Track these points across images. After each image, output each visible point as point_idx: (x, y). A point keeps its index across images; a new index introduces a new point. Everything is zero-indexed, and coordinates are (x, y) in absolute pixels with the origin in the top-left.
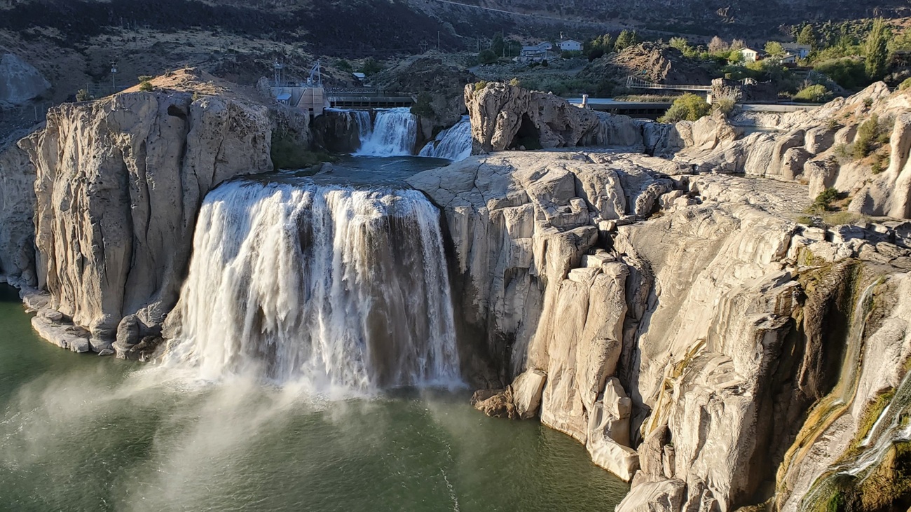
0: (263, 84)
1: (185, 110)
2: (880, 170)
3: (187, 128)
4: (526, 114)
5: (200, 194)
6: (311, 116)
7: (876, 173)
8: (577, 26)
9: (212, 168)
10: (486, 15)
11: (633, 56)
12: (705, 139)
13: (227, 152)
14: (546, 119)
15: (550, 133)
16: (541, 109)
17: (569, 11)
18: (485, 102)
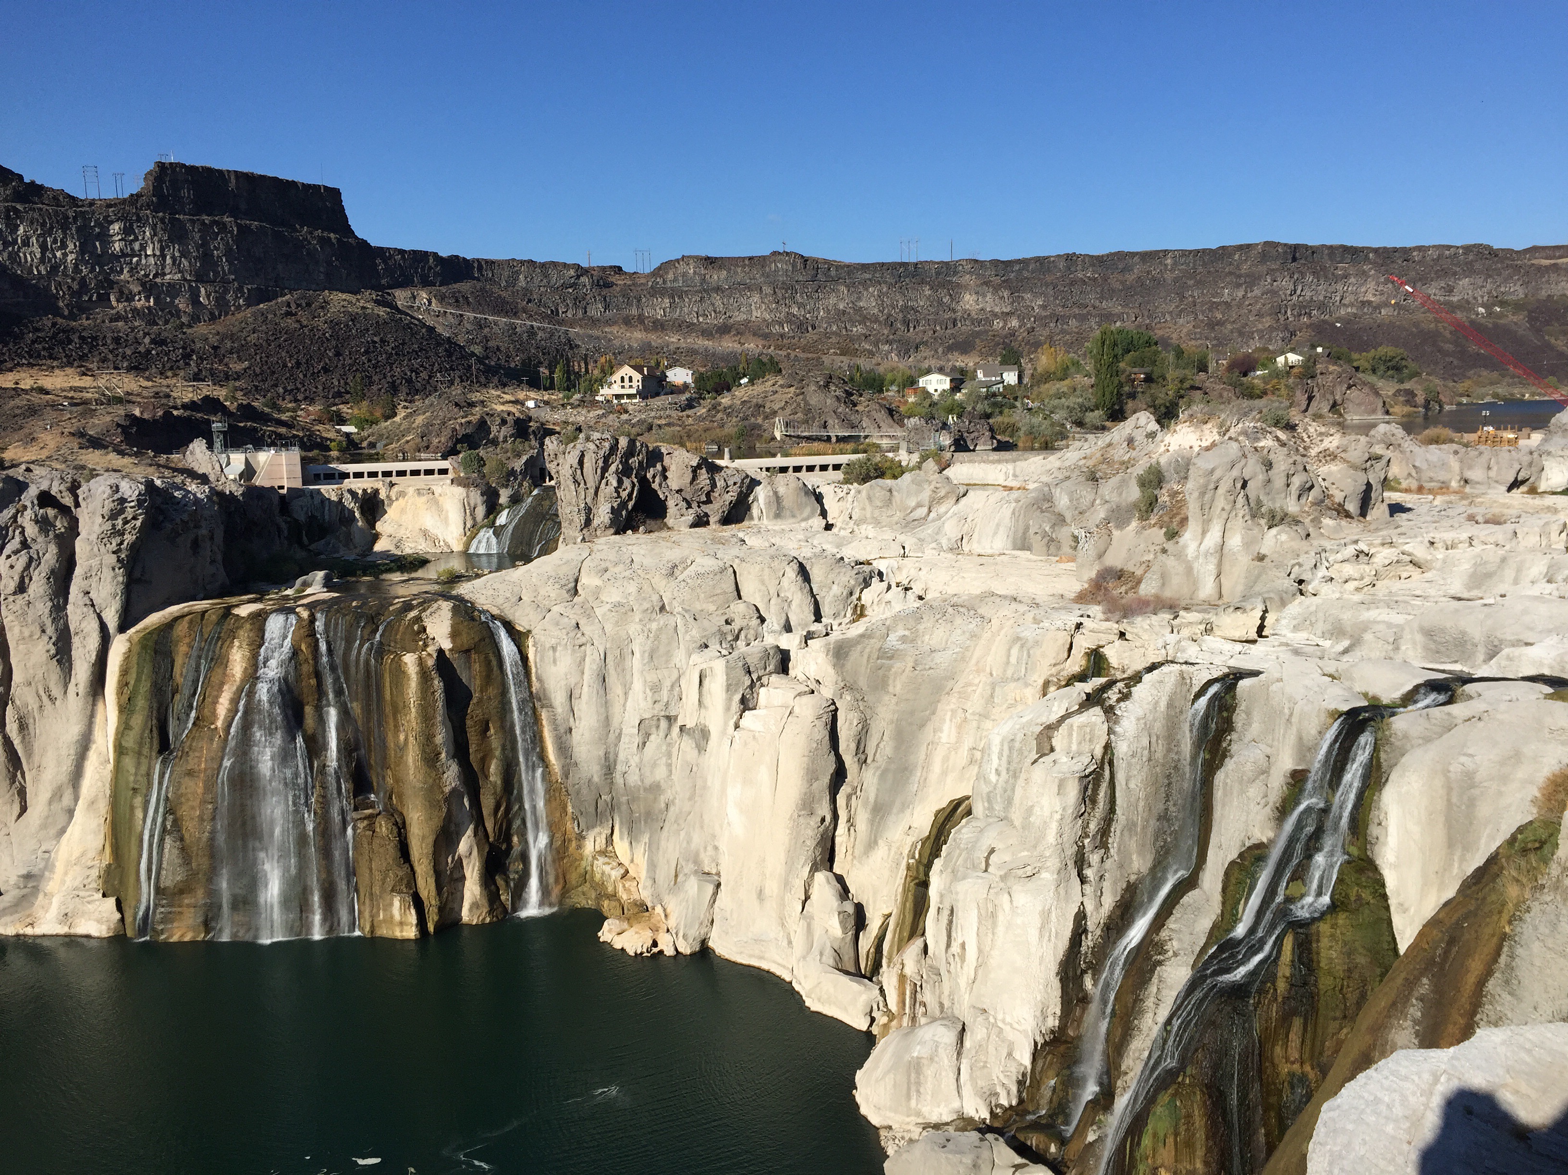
0: (198, 451)
1: (69, 499)
2: (1172, 535)
3: (75, 528)
4: (643, 478)
5: (105, 638)
6: (282, 498)
7: (1169, 540)
8: (672, 347)
10: (532, 332)
11: (776, 387)
12: (913, 504)
13: (148, 565)
14: (675, 484)
15: (682, 504)
16: (665, 469)
17: (659, 326)
18: (581, 463)
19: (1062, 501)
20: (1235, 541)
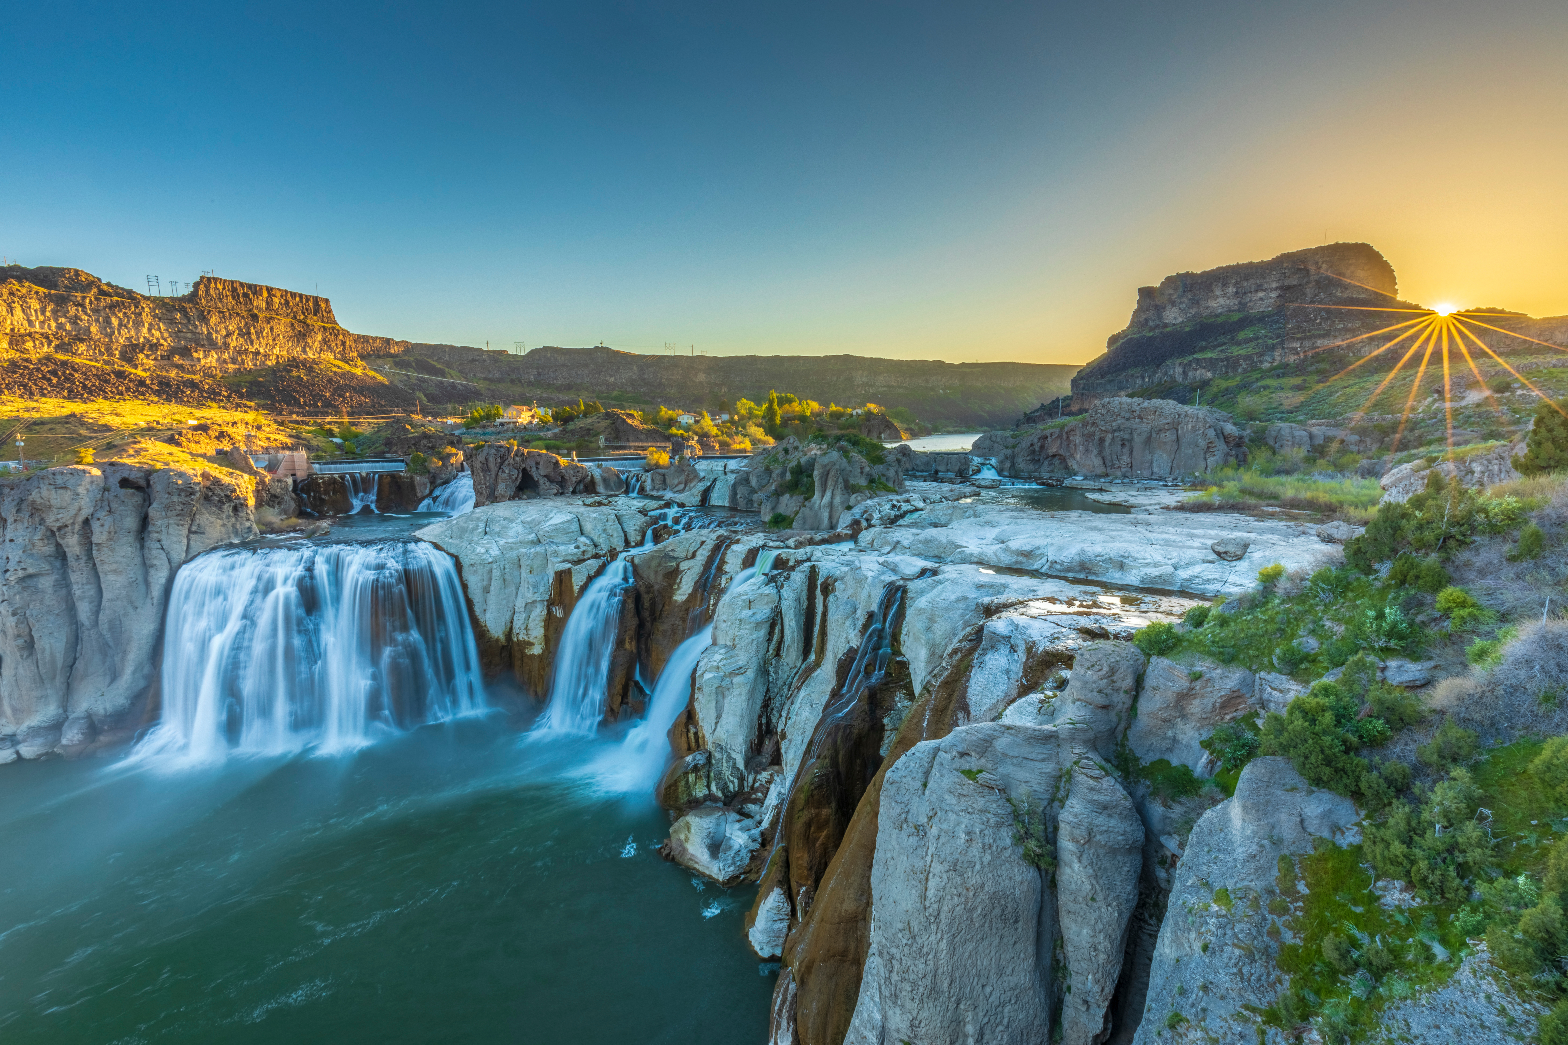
1: (142, 483)
2: (807, 498)
3: (148, 500)
4: (524, 470)
5: (171, 569)
6: (295, 481)
9: (185, 541)
10: (453, 386)
12: (676, 482)
13: (202, 523)
14: (543, 473)
15: (548, 484)
16: (537, 463)
17: (530, 384)
18: (486, 460)
19: (754, 482)
20: (838, 500)
